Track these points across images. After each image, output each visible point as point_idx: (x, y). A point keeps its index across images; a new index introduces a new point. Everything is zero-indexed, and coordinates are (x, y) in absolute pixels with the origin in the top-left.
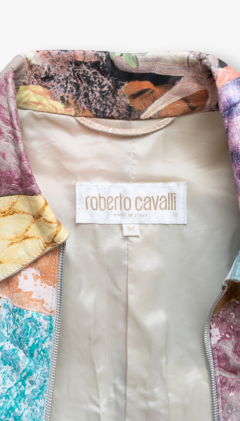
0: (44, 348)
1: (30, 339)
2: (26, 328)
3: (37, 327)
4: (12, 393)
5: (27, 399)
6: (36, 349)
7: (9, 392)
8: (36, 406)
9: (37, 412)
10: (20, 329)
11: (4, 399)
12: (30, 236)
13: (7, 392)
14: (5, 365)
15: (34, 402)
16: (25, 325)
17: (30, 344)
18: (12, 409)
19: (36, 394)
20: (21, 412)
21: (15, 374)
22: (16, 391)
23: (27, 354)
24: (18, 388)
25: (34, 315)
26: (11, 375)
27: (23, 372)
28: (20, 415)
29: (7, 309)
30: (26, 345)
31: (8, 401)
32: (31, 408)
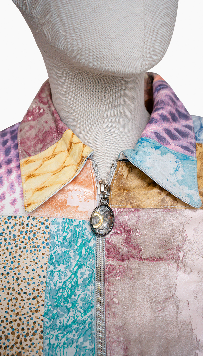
0: (90, 246)
1: (78, 240)
2: (75, 232)
3: (84, 231)
4: (68, 285)
5: (80, 287)
6: (84, 248)
7: (64, 284)
8: (88, 291)
9: (89, 295)
10: (70, 235)
11: (61, 291)
12: (66, 165)
13: (63, 285)
14: (59, 265)
15: (86, 288)
16: (74, 230)
17: (79, 244)
18: (69, 296)
19: (87, 282)
20: (76, 298)
21: (68, 270)
22: (70, 283)
23: (76, 252)
24: (71, 281)
25: (80, 222)
26: (65, 272)
27: (75, 267)
28: (76, 300)
29: (56, 224)
30: (75, 245)
31: (65, 291)
32: (84, 293)
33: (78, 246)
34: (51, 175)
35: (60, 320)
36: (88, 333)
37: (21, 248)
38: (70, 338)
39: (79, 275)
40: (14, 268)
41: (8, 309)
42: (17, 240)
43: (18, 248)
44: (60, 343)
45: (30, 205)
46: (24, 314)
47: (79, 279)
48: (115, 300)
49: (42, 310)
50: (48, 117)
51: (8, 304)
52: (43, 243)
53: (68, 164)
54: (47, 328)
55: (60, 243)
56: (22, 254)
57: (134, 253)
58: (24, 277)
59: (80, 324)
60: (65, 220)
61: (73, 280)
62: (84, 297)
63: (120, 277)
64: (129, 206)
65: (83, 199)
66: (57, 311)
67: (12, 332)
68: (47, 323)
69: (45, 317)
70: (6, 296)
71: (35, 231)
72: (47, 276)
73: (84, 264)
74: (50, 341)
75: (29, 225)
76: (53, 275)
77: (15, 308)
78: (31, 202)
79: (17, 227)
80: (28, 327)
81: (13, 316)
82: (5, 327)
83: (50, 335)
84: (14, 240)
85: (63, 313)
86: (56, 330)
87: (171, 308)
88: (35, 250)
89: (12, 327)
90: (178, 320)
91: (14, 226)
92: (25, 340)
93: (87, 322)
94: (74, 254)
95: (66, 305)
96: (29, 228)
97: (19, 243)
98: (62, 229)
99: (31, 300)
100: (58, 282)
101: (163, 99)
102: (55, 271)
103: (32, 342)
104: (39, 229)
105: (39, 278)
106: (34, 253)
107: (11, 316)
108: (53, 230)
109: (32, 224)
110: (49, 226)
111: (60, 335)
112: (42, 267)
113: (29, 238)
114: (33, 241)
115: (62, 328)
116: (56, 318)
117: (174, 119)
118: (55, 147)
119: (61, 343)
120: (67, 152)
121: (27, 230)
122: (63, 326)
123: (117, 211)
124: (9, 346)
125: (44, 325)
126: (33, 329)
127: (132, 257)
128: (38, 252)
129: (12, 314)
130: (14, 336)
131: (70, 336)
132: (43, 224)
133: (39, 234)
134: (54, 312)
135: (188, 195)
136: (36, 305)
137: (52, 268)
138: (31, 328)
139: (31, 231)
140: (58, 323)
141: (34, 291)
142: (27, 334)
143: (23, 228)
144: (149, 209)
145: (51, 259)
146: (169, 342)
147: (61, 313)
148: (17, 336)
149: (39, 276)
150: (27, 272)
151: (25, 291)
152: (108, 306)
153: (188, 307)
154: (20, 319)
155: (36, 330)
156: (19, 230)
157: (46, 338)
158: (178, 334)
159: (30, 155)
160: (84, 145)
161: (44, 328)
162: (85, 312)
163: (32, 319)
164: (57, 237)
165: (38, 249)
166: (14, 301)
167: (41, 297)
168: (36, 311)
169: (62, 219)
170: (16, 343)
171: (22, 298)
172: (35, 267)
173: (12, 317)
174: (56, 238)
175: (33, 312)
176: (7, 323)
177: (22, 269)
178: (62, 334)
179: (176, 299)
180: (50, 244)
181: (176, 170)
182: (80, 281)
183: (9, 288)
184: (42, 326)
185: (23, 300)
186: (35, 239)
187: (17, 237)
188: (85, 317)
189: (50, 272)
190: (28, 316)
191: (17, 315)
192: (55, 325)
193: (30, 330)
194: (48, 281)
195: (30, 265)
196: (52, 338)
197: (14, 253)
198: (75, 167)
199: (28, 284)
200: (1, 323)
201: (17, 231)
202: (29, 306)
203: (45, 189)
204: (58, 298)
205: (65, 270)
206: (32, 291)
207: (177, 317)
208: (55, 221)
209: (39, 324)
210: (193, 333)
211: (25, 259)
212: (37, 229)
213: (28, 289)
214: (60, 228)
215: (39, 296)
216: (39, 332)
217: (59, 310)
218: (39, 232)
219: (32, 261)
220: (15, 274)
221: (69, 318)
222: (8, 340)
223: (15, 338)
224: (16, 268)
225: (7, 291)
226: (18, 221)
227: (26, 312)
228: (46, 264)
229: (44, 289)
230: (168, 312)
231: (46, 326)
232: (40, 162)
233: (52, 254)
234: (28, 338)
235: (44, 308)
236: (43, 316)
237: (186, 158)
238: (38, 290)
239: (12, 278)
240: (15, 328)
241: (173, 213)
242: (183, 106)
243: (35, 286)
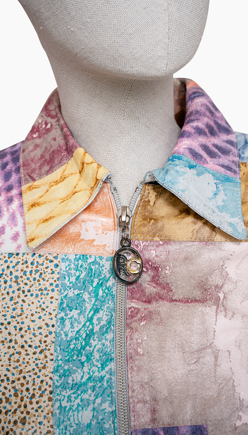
0: (108, 286)
1: (94, 280)
2: (90, 271)
3: (101, 269)
4: (81, 334)
5: (96, 336)
7: (78, 334)
8: (106, 340)
9: (107, 345)
10: (84, 273)
11: (74, 342)
12: (78, 191)
13: (76, 334)
14: (71, 311)
15: (103, 337)
16: (89, 268)
17: (95, 284)
18: (83, 348)
19: (105, 329)
20: (92, 349)
21: (82, 316)
22: (84, 332)
23: (92, 294)
24: (86, 329)
25: (96, 258)
26: (78, 318)
27: (90, 312)
28: (91, 352)
29: (67, 262)
30: (91, 286)
31: (78, 342)
32: (101, 343)
33: (94, 286)
34: (59, 203)
35: (72, 377)
36: (108, 392)
37: (25, 292)
38: (85, 399)
39: (95, 321)
40: (16, 316)
41: (10, 365)
42: (20, 281)
43: (21, 292)
44: (73, 405)
45: (33, 239)
46: (29, 371)
47: (96, 326)
48: (139, 350)
49: (51, 366)
50: (56, 133)
51: (9, 359)
52: (51, 284)
53: (80, 190)
54: (57, 388)
55: (72, 284)
56: (25, 299)
57: (163, 294)
58: (29, 326)
59: (97, 381)
60: (78, 257)
61: (88, 328)
62: (101, 347)
63: (145, 322)
64: (157, 239)
65: (100, 231)
66: (69, 367)
67: (14, 394)
68: (57, 381)
69: (54, 374)
70: (6, 350)
71: (41, 270)
72: (56, 324)
73: (101, 307)
74: (60, 403)
75: (34, 264)
76: (63, 323)
77: (17, 364)
78: (35, 236)
79: (20, 267)
80: (34, 387)
81: (15, 374)
82: (5, 388)
83: (61, 396)
84: (16, 282)
85: (76, 368)
86: (68, 390)
87: (208, 359)
88: (42, 294)
89: (14, 388)
90: (217, 374)
91: (16, 265)
92: (31, 403)
93: (105, 378)
94: (89, 296)
95: (79, 358)
96: (34, 267)
97: (22, 285)
98: (75, 267)
99: (38, 354)
100: (70, 331)
101: (199, 108)
102: (66, 319)
103: (38, 405)
104: (47, 268)
105: (47, 327)
106: (40, 298)
107: (13, 374)
108: (64, 269)
109: (37, 262)
110: (59, 264)
111: (73, 396)
112: (51, 314)
113: (35, 279)
114: (39, 282)
115: (75, 386)
116: (68, 374)
117: (212, 133)
118: (64, 169)
119: (74, 405)
120: (78, 174)
121: (32, 269)
122: (76, 384)
123: (142, 244)
124: (11, 410)
125: (53, 384)
126: (40, 389)
127: (161, 298)
128: (46, 296)
129: (14, 371)
130: (17, 398)
131: (85, 396)
132: (52, 261)
133: (47, 274)
134: (65, 368)
135: (231, 225)
136: (43, 360)
137: (62, 314)
138: (37, 388)
139: (37, 271)
140: (70, 381)
141: (41, 343)
142: (33, 396)
143: (27, 267)
144: (181, 242)
145: (62, 303)
146: (206, 402)
147: (74, 368)
148: (21, 398)
149: (47, 325)
150: (32, 321)
151: (29, 343)
152: (131, 358)
153: (229, 358)
155: (44, 390)
156: (22, 270)
157: (55, 400)
158: (217, 392)
159: (34, 180)
160: (99, 166)
161: (53, 388)
162: (103, 366)
163: (39, 377)
164: (68, 277)
165: (45, 292)
166: (17, 356)
167: (49, 350)
168: (44, 367)
169: (75, 255)
170: (19, 407)
171: (26, 352)
172: (42, 314)
173: (14, 375)
174: (67, 278)
175: (39, 369)
176: (8, 382)
177: (26, 317)
178: (76, 393)
179: (215, 349)
180: (60, 286)
181: (216, 194)
182: (97, 329)
183: (11, 341)
184: (51, 386)
185: (27, 355)
186: (41, 280)
187: (20, 279)
188: (103, 373)
189: (60, 319)
190: (33, 374)
191: (20, 373)
192: (67, 384)
193: (36, 391)
194: (58, 331)
195: (36, 312)
196: (63, 400)
197: (17, 298)
198: (88, 193)
199: (33, 335)
200: (1, 382)
201: (20, 271)
202: (35, 361)
203: (51, 220)
204: (70, 350)
205: (79, 317)
206: (38, 344)
207: (215, 371)
208: (65, 258)
209: (47, 383)
210: (235, 390)
211: (29, 305)
212: (43, 268)
213: (34, 341)
214: (73, 266)
215: (47, 349)
216: (47, 392)
217: (71, 366)
218: (47, 272)
219: (38, 307)
220: (18, 323)
221: (83, 374)
222: (10, 403)
223: (19, 400)
224: (18, 316)
225: (9, 344)
226: (20, 259)
227: (32, 369)
228: (56, 310)
229: (52, 341)
230: (205, 364)
231: (56, 385)
232: (47, 187)
233: (63, 298)
234: (34, 400)
235: (53, 364)
236: (52, 373)
237: (228, 180)
238: (45, 342)
239: (14, 328)
240: (17, 389)
241: (211, 247)
242: (222, 118)
243: (42, 338)
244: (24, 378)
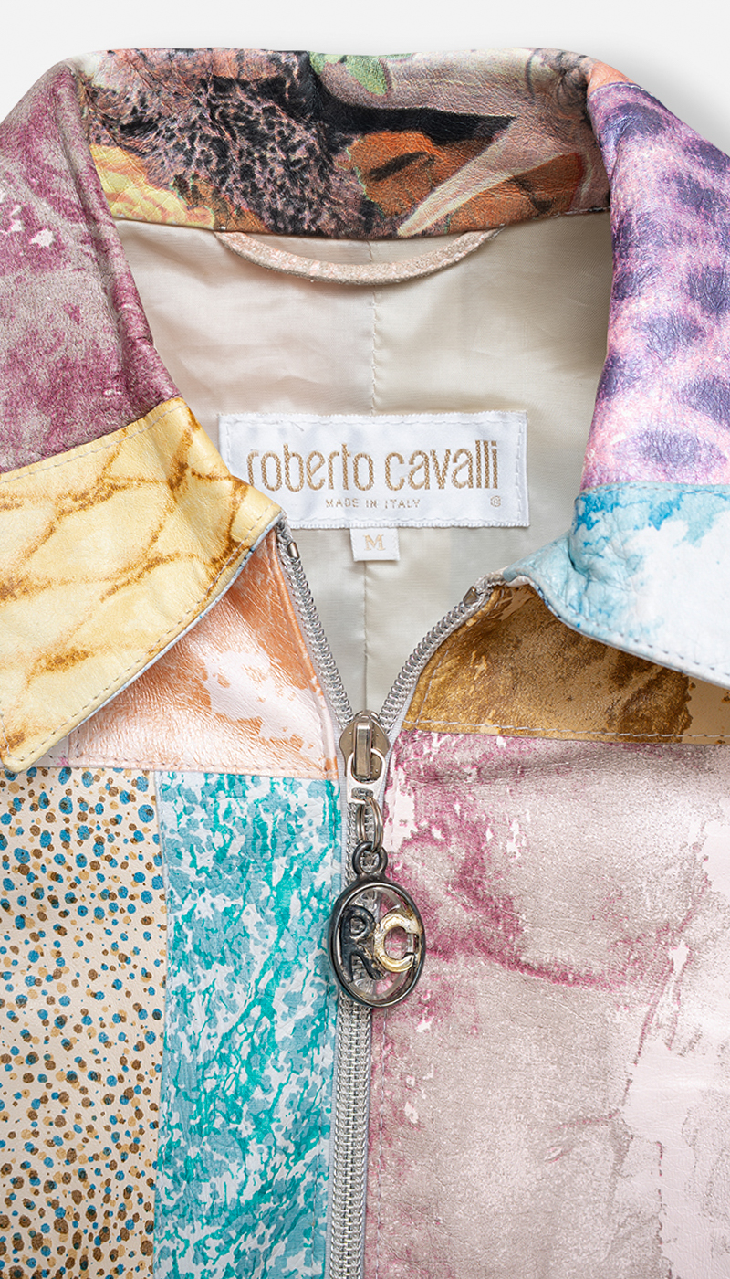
0: (318, 884)
1: (274, 861)
2: (258, 830)
3: (293, 824)
4: (237, 1046)
5: (283, 1055)
6: (296, 892)
7: (227, 1043)
8: (312, 1070)
9: (315, 1085)
10: (239, 842)
11: (215, 1069)
12: (165, 556)
13: (221, 1046)
14: (209, 965)
15: (305, 1059)
16: (254, 821)
17: (277, 877)
18: (243, 1092)
19: (309, 1033)
20: (271, 1097)
21: (239, 987)
22: (246, 1040)
23: (268, 912)
24: (250, 1029)
25: (275, 786)
26: (227, 993)
27: (263, 972)
28: (270, 1106)
29: (178, 798)
30: (264, 883)
31: (228, 1071)
32: (298, 1080)
33: (274, 885)
34: (99, 596)
35: (213, 1186)
37: (57, 902)
40: (43, 979)
41: (36, 1134)
42: (36, 869)
43: (45, 901)
44: (212, 1270)
45: (19, 738)
46: (95, 1158)
47: (281, 1023)
48: (408, 1109)
49: (153, 1143)
51: (33, 1115)
52: (139, 878)
53: (172, 552)
54: (165, 1214)
55: (204, 875)
56: (63, 922)
57: (493, 937)
58: (85, 1012)
59: (281, 1196)
60: (213, 781)
61: (255, 1027)
62: (298, 1092)
63: (430, 1022)
66: (202, 1150)
67: (56, 1222)
68: (168, 1193)
69: (160, 1170)
70: (21, 1086)
71: (99, 828)
72: (166, 1011)
73: (296, 958)
74: (174, 1263)
75: (71, 806)
76: (186, 1007)
77: (60, 1132)
78: (25, 726)
79: (26, 817)
80: (108, 1207)
81: (55, 1163)
82: (29, 1205)
83: (177, 1240)
84: (24, 870)
85: (223, 1158)
86: (198, 1224)
88: (113, 908)
89: (54, 1204)
92: (98, 1255)
93: (303, 1185)
94: (259, 918)
95: (232, 1126)
96: (73, 817)
97: (44, 880)
98: (206, 817)
99: (117, 1102)
100: (204, 1036)
102: (194, 993)
103: (115, 1264)
104: (116, 821)
105: (140, 1017)
106: (110, 920)
107: (49, 1163)
108: (172, 824)
109: (81, 801)
110: (154, 808)
111: (210, 1242)
112: (147, 975)
113: (81, 860)
114: (98, 871)
115: (220, 1215)
116: (198, 1175)
119: (215, 1270)
120: (165, 487)
121: (67, 825)
122: (224, 1207)
124: (48, 1272)
125: (156, 1201)
126: (122, 1214)
127: (485, 948)
128: (127, 913)
129: (51, 1152)
130: (64, 1235)
132: (128, 798)
133: (118, 841)
134: (189, 1154)
136: (132, 1123)
137: (183, 977)
138: (116, 1210)
139: (84, 833)
140: (205, 1197)
141: (125, 1069)
142: (104, 1234)
143: (50, 818)
145: (177, 943)
147: (217, 1157)
148: (74, 1238)
149: (139, 1009)
150: (95, 995)
151: (91, 1066)
152: (382, 1129)
153: (657, 1164)
154: (80, 1176)
155: (132, 1218)
156: (35, 830)
157: (161, 1251)
161: (155, 1215)
162: (299, 1151)
163: (120, 1176)
164: (188, 854)
165: (123, 903)
166: (55, 1107)
167: (147, 1092)
168: (134, 1148)
169: (202, 776)
170: (70, 1263)
171: (84, 1096)
172: (121, 974)
173: (52, 1166)
174: (187, 858)
175: (122, 1150)
176: (36, 1187)
177: (75, 983)
178: (221, 1237)
180: (166, 881)
182: (284, 1030)
183: (32, 1059)
184: (150, 1205)
185: (88, 1103)
186: (104, 864)
187: (33, 859)
188: (298, 1169)
189: (177, 994)
190: (107, 1165)
191: (70, 1159)
192: (194, 1205)
193: (113, 1219)
194: (170, 1032)
195: (103, 965)
196: (182, 1254)
197: (36, 918)
198: (202, 572)
199: (100, 1040)
200: (14, 1187)
201: (27, 833)
202: (111, 1125)
203: (77, 665)
204: (203, 1097)
205: (230, 989)
206: (117, 1070)
207: (614, 1187)
208: (173, 786)
209: (140, 1196)
210: (661, 1251)
211: (80, 944)
212: (105, 823)
213: (105, 1059)
214: (199, 813)
215: (143, 1088)
216: (140, 1226)
217: (208, 1148)
218: (118, 834)
219: (109, 948)
220: (51, 1001)
221: (244, 1178)
222: (46, 1251)
223: (69, 1245)
224: (49, 978)
225: (26, 1069)
226: (22, 788)
227: (102, 1150)
228: (162, 961)
229: (156, 1063)
231: (163, 1205)
233: (180, 921)
234: (106, 1248)
235: (156, 1138)
236: (155, 1165)
238: (137, 1065)
239: (41, 1017)
240: (64, 1208)
243: (126, 1051)
244: (83, 1175)
